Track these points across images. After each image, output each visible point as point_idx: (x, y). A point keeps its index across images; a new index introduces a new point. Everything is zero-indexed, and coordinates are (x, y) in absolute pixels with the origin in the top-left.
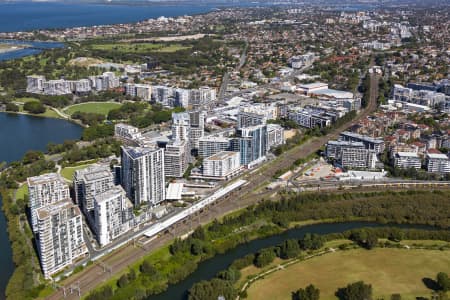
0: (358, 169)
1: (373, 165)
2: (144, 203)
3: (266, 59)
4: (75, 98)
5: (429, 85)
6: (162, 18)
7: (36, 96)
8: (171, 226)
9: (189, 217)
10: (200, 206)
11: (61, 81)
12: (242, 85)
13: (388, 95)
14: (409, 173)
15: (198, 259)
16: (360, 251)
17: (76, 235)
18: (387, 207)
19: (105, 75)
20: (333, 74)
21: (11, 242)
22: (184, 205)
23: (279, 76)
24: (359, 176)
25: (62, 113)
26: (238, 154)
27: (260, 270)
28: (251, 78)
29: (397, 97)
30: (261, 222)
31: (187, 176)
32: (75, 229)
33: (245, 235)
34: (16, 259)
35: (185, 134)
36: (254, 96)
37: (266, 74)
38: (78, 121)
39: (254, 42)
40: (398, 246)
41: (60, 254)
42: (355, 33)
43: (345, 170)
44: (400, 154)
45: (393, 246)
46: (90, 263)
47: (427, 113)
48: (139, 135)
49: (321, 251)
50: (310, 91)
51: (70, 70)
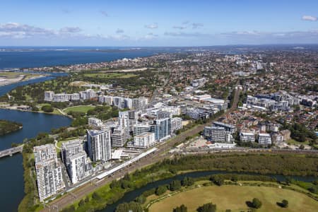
0: (220, 142)
1: (229, 140)
2: (98, 161)
3: (179, 81)
4: (71, 103)
5: (267, 95)
6: (125, 59)
7: (49, 102)
8: (113, 173)
9: (123, 168)
10: (130, 162)
11: (63, 94)
12: (163, 96)
13: (244, 101)
14: (248, 144)
15: (125, 191)
16: (215, 187)
17: (58, 178)
18: (233, 163)
19: (88, 91)
20: (214, 90)
21: (25, 182)
22: (122, 162)
23: (184, 91)
24: (220, 146)
25: (62, 112)
26: (154, 134)
27: (158, 197)
28: (169, 92)
29: (248, 102)
30: (163, 171)
31: (125, 146)
32: (57, 175)
33: (152, 178)
34: (26, 191)
35: (125, 123)
36: (169, 102)
37: (177, 90)
38: (71, 116)
39: (175, 72)
40: (236, 184)
41: (49, 188)
42: (231, 67)
43: (213, 142)
44: (244, 134)
45: (233, 184)
46: (66, 193)
47: (264, 111)
48: (101, 124)
49: (193, 186)
50: (201, 99)
51: (70, 88)
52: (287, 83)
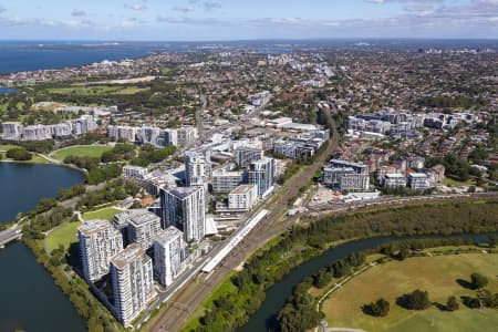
0: (355, 191)
4: (57, 142)
5: (373, 115)
6: (106, 62)
7: (13, 143)
8: (224, 260)
9: (235, 248)
10: (238, 238)
11: (40, 126)
12: (216, 123)
14: (398, 191)
15: (262, 287)
16: (394, 263)
17: (148, 280)
18: (396, 221)
19: (83, 118)
20: (291, 109)
22: (223, 239)
23: (245, 113)
24: (359, 197)
25: (53, 158)
26: (256, 186)
27: (321, 291)
28: (221, 115)
31: (213, 211)
32: (147, 274)
35: (202, 171)
36: (233, 132)
37: (234, 111)
38: (72, 166)
39: (205, 83)
40: (424, 255)
42: (289, 73)
43: (345, 193)
44: (388, 175)
45: (419, 255)
46: (163, 305)
47: (384, 139)
48: (150, 175)
49: (363, 266)
50: (278, 125)
51: (36, 115)
52: (387, 96)
